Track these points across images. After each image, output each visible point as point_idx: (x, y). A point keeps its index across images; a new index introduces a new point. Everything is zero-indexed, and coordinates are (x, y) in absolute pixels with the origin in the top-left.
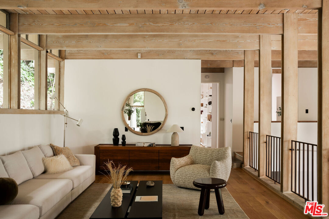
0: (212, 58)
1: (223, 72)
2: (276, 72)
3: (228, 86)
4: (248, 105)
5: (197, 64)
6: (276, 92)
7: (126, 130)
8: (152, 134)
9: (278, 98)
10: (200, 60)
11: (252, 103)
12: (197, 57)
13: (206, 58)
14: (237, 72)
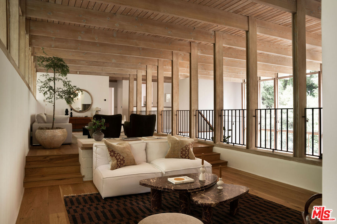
0: (114, 76)
1: (117, 82)
2: (144, 83)
3: (119, 90)
4: (131, 99)
5: (107, 78)
6: (143, 94)
7: (71, 110)
8: (85, 112)
9: (144, 96)
10: (109, 77)
11: (133, 98)
12: (107, 75)
13: (111, 76)
14: (125, 83)
